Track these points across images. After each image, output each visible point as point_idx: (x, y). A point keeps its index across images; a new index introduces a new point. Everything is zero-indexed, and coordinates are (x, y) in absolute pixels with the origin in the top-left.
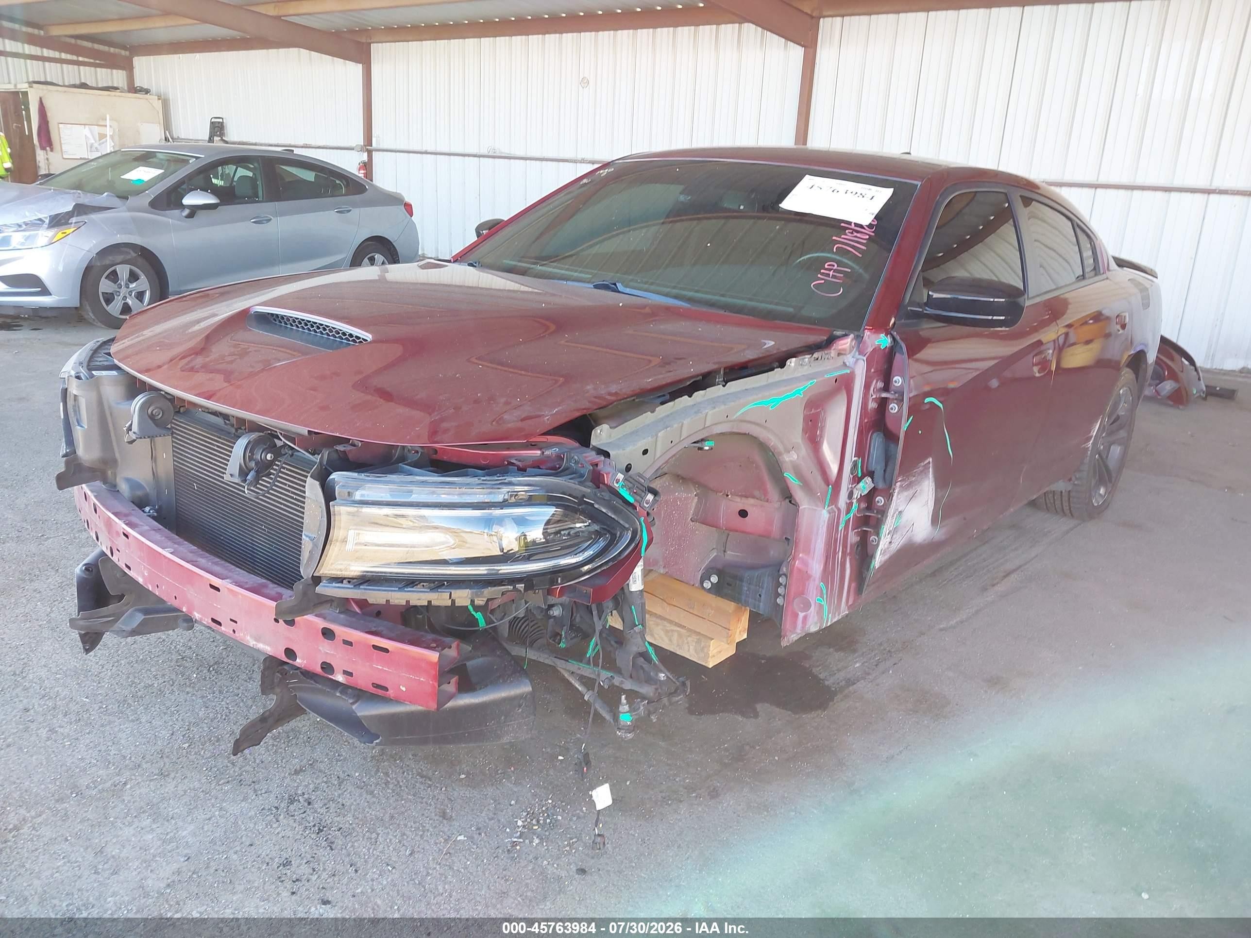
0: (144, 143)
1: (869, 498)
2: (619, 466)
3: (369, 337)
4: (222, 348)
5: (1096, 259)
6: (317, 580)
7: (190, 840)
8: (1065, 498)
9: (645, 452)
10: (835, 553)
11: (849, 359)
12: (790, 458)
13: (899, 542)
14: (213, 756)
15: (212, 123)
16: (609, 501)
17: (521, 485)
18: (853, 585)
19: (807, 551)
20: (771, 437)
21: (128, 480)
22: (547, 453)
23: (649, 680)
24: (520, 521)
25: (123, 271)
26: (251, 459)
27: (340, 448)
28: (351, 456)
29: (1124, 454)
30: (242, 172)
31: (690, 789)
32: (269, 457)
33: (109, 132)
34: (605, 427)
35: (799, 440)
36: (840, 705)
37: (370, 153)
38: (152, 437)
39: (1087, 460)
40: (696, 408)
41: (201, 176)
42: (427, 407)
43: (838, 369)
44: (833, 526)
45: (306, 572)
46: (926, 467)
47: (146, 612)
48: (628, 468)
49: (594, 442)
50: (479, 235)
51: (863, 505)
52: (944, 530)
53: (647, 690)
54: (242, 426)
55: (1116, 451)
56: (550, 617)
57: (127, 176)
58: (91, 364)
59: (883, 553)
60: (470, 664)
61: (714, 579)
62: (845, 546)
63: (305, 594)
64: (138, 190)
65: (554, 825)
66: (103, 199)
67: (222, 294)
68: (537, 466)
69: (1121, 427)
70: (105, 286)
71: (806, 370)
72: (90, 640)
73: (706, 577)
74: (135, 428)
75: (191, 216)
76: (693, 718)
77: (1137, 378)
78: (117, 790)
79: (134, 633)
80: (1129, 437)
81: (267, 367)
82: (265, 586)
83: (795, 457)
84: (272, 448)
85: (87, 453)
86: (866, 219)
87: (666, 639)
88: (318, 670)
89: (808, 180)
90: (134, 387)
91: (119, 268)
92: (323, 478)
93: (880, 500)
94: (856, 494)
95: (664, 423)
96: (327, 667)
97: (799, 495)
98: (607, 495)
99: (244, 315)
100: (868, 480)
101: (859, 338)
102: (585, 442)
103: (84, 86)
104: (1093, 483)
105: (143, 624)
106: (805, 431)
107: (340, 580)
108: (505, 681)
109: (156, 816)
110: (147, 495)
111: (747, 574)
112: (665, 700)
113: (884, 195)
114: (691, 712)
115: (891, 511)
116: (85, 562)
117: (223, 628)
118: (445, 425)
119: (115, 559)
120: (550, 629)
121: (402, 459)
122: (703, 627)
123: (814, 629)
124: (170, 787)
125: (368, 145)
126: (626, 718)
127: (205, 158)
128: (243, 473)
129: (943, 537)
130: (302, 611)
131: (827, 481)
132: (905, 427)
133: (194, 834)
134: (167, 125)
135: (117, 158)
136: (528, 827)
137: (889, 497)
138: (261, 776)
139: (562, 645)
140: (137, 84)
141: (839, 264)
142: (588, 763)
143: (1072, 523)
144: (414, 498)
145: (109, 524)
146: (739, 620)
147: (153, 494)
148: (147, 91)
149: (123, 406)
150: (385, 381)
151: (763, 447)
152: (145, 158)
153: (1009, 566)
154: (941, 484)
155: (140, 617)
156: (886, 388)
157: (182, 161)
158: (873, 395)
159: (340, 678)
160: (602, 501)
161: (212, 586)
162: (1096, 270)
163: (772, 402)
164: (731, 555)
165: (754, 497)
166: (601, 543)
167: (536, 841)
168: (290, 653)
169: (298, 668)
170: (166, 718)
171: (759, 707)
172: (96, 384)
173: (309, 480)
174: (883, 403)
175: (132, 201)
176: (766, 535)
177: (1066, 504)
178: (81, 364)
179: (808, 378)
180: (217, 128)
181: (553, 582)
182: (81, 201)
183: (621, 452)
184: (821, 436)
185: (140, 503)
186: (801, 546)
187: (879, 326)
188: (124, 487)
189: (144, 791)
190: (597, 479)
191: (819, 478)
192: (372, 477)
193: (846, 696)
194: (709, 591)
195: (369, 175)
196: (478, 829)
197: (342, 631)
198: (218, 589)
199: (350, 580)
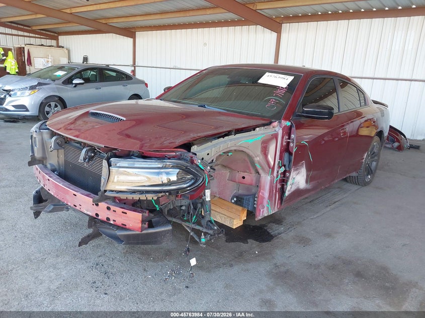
0: (61, 63)
1: (284, 173)
2: (199, 158)
3: (125, 119)
4: (79, 122)
5: (365, 100)
6: (105, 191)
7: (65, 275)
8: (356, 179)
9: (208, 154)
10: (273, 191)
11: (277, 129)
12: (257, 159)
13: (294, 188)
14: (73, 251)
15: (84, 58)
16: (195, 168)
17: (168, 162)
18: (279, 201)
19: (264, 190)
20: (250, 152)
21: (50, 164)
22: (177, 154)
23: (211, 229)
24: (167, 173)
25: (53, 104)
26: (87, 155)
27: (114, 151)
28: (117, 154)
29: (377, 164)
30: (92, 73)
31: (224, 264)
32: (92, 154)
33: (50, 60)
34: (196, 146)
35: (260, 154)
36: (275, 241)
37: (135, 67)
38: (58, 150)
39: (363, 166)
40: (225, 142)
41: (79, 74)
42: (141, 140)
43: (273, 132)
44: (272, 182)
45: (102, 189)
46: (303, 164)
47: (54, 205)
48: (203, 159)
49: (192, 151)
50: (164, 91)
51: (282, 176)
52: (310, 185)
53: (211, 232)
54: (85, 145)
55: (374, 164)
56: (181, 210)
57: (55, 74)
58: (40, 128)
59: (289, 191)
60: (153, 220)
61: (235, 199)
62: (276, 189)
63: (102, 196)
64: (59, 78)
65: (179, 273)
66: (47, 81)
67: (80, 108)
68: (174, 157)
69: (375, 156)
70: (47, 109)
71: (262, 132)
72: (37, 214)
73: (232, 199)
74: (53, 147)
75: (75, 87)
76: (227, 243)
77: (381, 140)
78: (43, 260)
79: (50, 212)
80: (379, 159)
81: (93, 127)
82: (90, 194)
83: (259, 159)
84: (94, 152)
85: (38, 155)
86: (285, 86)
87: (220, 220)
88: (105, 220)
89: (267, 74)
90: (53, 134)
91: (51, 103)
92: (108, 160)
93: (287, 174)
94: (280, 172)
95: (214, 146)
96: (108, 219)
97: (261, 171)
98: (195, 166)
99: (87, 113)
100: (283, 167)
101: (280, 122)
102: (189, 151)
103: (42, 45)
104: (365, 174)
105: (53, 209)
106: (262, 151)
107: (113, 191)
108: (163, 225)
109: (55, 268)
110: (56, 169)
111: (245, 197)
112: (216, 235)
113: (291, 78)
114: (227, 242)
115: (291, 178)
116: (36, 190)
117: (77, 208)
118: (146, 145)
119: (45, 188)
120: (181, 213)
121: (133, 155)
122: (232, 215)
123: (266, 215)
124: (59, 260)
125: (134, 65)
126: (203, 240)
127: (80, 68)
128: (85, 159)
129: (310, 188)
130: (101, 201)
131: (270, 167)
132: (295, 150)
133: (66, 274)
134: (69, 58)
135: (52, 68)
136: (171, 274)
137: (290, 173)
138: (88, 257)
139: (185, 219)
140: (60, 45)
141: (275, 99)
142: (189, 251)
143: (359, 187)
144: (135, 166)
145: (44, 177)
146: (243, 213)
147: (57, 168)
148: (63, 47)
149: (49, 141)
150: (129, 132)
151: (248, 155)
152: (61, 68)
153: (336, 200)
154: (308, 170)
155: (52, 207)
156: (289, 138)
157: (73, 69)
158: (284, 140)
159: (112, 222)
160: (193, 168)
161: (74, 195)
162: (365, 104)
163: (251, 141)
164: (241, 192)
165: (246, 172)
166: (193, 181)
167: (173, 278)
168: (97, 215)
169: (99, 220)
170: (60, 240)
171: (249, 240)
172: (41, 134)
173: (104, 160)
174: (288, 143)
175: (57, 82)
176: (251, 185)
177: (356, 181)
178: (37, 128)
179: (262, 134)
180: (85, 59)
181: (178, 193)
182: (40, 82)
183: (200, 154)
184: (268, 153)
185: (53, 171)
186: (262, 188)
187: (286, 119)
188: (49, 166)
189: (51, 260)
190: (192, 162)
191: (267, 166)
192: (123, 160)
193: (277, 238)
194: (233, 203)
195: (134, 74)
196: (155, 274)
197: (113, 208)
198: (76, 195)
199: (115, 191)
